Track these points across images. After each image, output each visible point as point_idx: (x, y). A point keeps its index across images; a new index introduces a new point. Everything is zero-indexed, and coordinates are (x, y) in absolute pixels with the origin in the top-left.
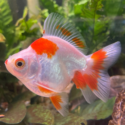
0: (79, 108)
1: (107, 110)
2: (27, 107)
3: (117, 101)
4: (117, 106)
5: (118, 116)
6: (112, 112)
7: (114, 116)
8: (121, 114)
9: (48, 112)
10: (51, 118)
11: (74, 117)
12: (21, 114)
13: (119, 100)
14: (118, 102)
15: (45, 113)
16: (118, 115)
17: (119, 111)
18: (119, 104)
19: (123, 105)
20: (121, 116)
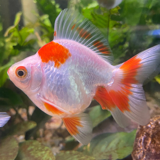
1: (125, 147)
2: (20, 144)
3: (138, 136)
4: (139, 142)
5: (140, 156)
6: (132, 150)
7: (134, 156)
8: (144, 153)
9: (47, 150)
10: (51, 158)
11: (81, 156)
12: (10, 154)
13: (141, 134)
14: (140, 136)
15: (44, 152)
16: (139, 154)
17: (142, 148)
18: (141, 139)
19: (146, 141)
20: (143, 156)
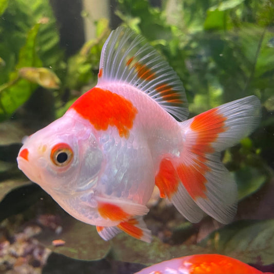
0: (217, 238)
